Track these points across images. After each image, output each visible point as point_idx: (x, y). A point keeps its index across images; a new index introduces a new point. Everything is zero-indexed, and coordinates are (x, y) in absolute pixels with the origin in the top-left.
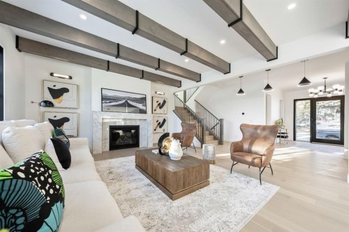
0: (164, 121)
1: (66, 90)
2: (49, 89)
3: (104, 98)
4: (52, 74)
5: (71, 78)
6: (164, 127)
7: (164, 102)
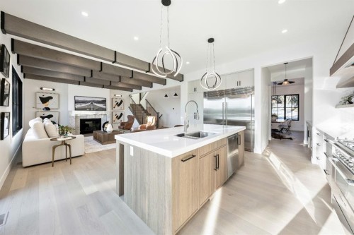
0: (122, 114)
1: (51, 98)
2: (40, 98)
3: (76, 102)
4: (41, 89)
5: (54, 90)
6: (122, 118)
7: (122, 102)
